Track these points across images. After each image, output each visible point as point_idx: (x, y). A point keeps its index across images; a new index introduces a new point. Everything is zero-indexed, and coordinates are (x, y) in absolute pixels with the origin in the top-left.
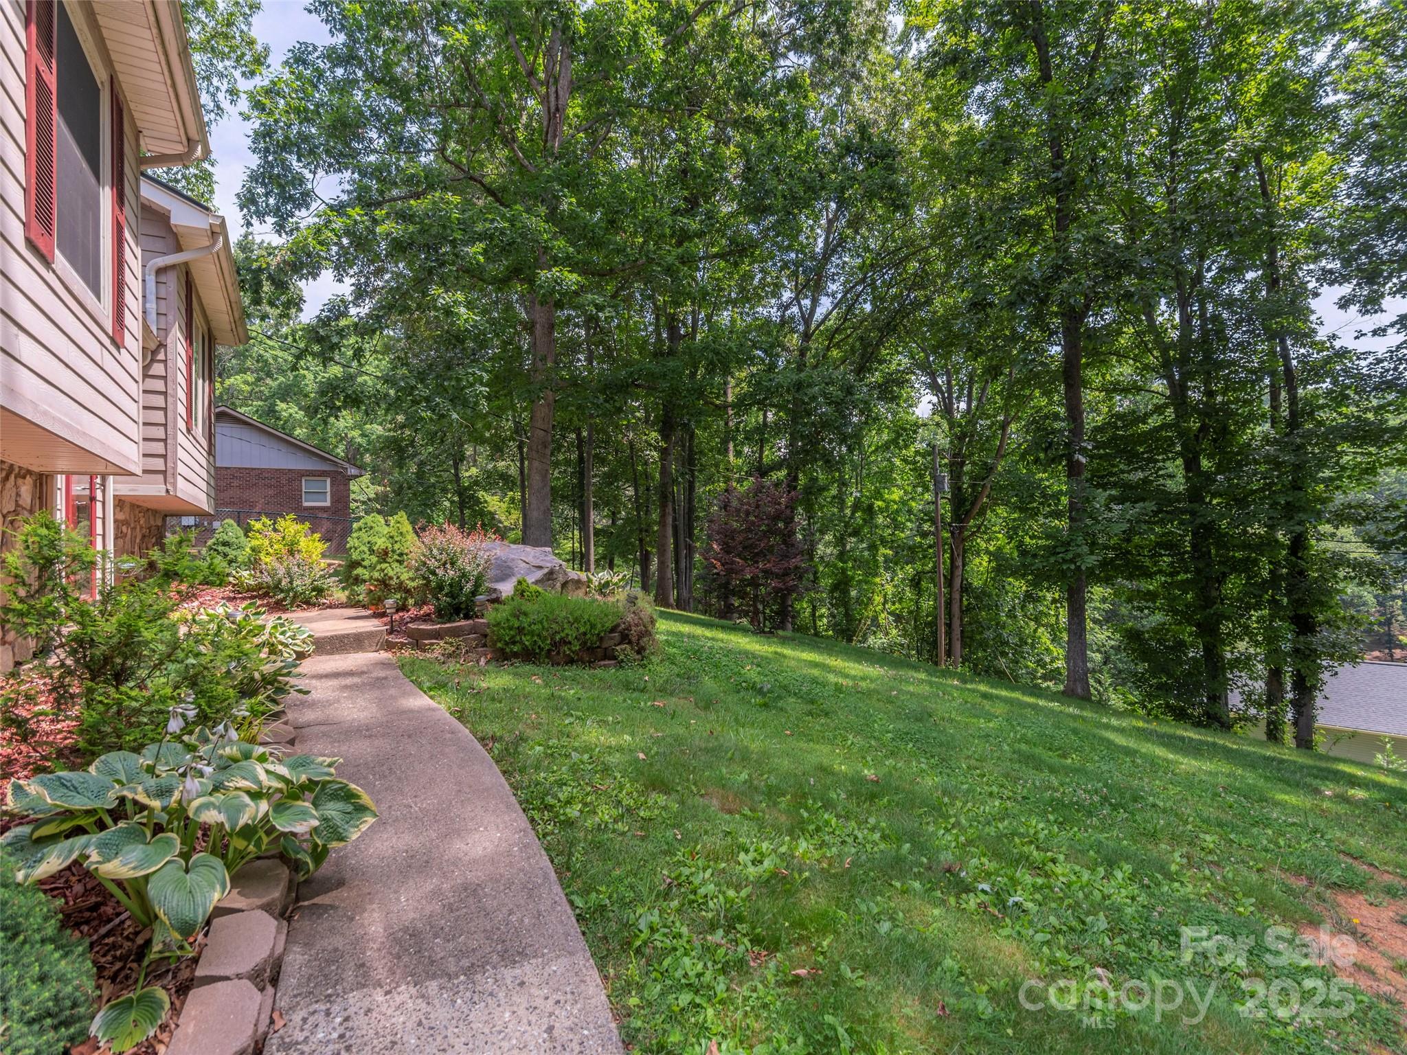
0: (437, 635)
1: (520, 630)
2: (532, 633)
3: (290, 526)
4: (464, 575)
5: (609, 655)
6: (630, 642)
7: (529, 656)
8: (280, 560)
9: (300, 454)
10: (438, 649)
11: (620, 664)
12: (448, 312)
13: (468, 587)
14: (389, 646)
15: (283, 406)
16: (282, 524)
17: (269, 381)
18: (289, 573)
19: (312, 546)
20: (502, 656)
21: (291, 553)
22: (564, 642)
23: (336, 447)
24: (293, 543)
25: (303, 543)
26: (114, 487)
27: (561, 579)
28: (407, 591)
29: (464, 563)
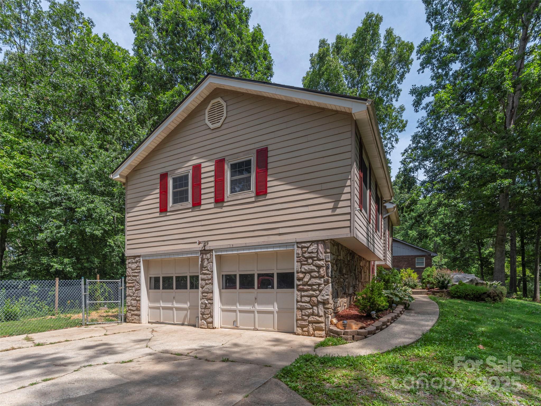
0: (438, 292)
1: (457, 291)
2: (460, 292)
3: (409, 270)
4: (445, 279)
5: (483, 300)
6: (490, 297)
7: (459, 297)
8: (407, 278)
9: (415, 250)
10: (438, 295)
11: (486, 302)
12: (455, 206)
13: (446, 282)
14: (428, 294)
15: (411, 232)
16: (407, 270)
17: (406, 223)
18: (409, 281)
19: (415, 276)
20: (453, 297)
21: (409, 277)
22: (468, 295)
23: (430, 245)
24: (410, 275)
25: (412, 274)
26: (377, 263)
27: (475, 282)
28: (434, 284)
29: (446, 277)
